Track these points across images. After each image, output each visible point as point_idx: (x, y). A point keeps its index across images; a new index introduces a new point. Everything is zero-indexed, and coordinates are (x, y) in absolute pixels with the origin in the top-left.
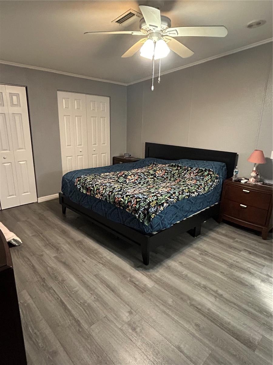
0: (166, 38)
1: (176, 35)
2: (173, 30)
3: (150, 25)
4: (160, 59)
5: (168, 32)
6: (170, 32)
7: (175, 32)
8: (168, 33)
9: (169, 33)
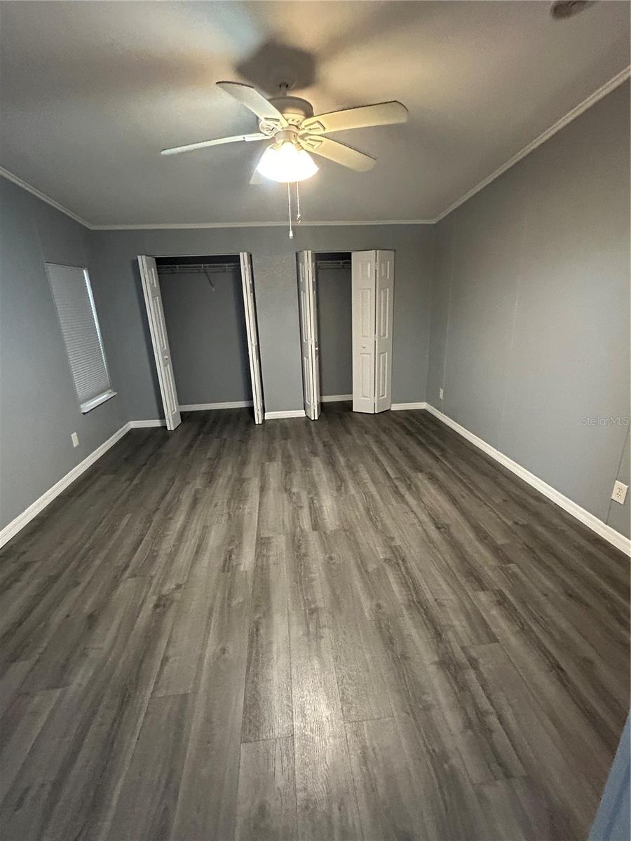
0: (310, 139)
1: (322, 132)
2: (310, 123)
3: (266, 119)
4: (296, 183)
5: (306, 126)
6: (311, 127)
7: (317, 125)
8: (306, 128)
9: (308, 128)
